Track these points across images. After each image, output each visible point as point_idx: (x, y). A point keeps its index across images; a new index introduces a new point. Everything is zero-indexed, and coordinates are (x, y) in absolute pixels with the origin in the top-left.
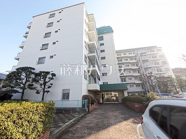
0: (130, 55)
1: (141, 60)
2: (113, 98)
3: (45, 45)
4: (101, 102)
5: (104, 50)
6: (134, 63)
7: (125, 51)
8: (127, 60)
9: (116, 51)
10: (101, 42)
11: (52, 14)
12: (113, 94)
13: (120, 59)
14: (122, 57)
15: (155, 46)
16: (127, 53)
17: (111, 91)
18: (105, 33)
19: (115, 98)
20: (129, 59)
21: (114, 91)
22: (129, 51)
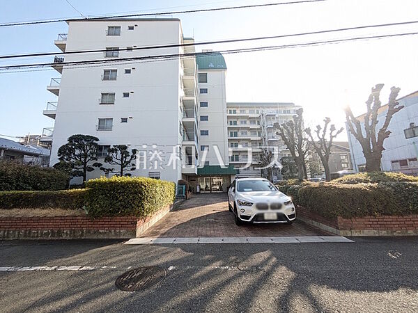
0: (250, 116)
1: (266, 127)
2: (214, 187)
3: (107, 94)
4: (198, 191)
5: (207, 103)
6: (255, 129)
7: (243, 106)
8: (245, 122)
9: (227, 104)
10: (203, 86)
11: (113, 27)
12: (216, 180)
13: (233, 120)
14: (237, 118)
15: (292, 104)
16: (247, 111)
17: (214, 176)
18: (212, 68)
19: (218, 188)
20: (248, 122)
21: (218, 176)
22: (250, 106)
